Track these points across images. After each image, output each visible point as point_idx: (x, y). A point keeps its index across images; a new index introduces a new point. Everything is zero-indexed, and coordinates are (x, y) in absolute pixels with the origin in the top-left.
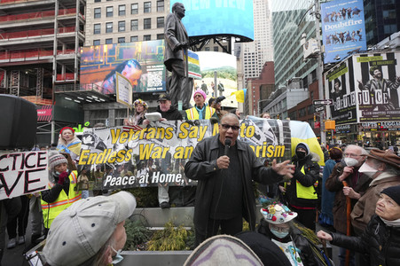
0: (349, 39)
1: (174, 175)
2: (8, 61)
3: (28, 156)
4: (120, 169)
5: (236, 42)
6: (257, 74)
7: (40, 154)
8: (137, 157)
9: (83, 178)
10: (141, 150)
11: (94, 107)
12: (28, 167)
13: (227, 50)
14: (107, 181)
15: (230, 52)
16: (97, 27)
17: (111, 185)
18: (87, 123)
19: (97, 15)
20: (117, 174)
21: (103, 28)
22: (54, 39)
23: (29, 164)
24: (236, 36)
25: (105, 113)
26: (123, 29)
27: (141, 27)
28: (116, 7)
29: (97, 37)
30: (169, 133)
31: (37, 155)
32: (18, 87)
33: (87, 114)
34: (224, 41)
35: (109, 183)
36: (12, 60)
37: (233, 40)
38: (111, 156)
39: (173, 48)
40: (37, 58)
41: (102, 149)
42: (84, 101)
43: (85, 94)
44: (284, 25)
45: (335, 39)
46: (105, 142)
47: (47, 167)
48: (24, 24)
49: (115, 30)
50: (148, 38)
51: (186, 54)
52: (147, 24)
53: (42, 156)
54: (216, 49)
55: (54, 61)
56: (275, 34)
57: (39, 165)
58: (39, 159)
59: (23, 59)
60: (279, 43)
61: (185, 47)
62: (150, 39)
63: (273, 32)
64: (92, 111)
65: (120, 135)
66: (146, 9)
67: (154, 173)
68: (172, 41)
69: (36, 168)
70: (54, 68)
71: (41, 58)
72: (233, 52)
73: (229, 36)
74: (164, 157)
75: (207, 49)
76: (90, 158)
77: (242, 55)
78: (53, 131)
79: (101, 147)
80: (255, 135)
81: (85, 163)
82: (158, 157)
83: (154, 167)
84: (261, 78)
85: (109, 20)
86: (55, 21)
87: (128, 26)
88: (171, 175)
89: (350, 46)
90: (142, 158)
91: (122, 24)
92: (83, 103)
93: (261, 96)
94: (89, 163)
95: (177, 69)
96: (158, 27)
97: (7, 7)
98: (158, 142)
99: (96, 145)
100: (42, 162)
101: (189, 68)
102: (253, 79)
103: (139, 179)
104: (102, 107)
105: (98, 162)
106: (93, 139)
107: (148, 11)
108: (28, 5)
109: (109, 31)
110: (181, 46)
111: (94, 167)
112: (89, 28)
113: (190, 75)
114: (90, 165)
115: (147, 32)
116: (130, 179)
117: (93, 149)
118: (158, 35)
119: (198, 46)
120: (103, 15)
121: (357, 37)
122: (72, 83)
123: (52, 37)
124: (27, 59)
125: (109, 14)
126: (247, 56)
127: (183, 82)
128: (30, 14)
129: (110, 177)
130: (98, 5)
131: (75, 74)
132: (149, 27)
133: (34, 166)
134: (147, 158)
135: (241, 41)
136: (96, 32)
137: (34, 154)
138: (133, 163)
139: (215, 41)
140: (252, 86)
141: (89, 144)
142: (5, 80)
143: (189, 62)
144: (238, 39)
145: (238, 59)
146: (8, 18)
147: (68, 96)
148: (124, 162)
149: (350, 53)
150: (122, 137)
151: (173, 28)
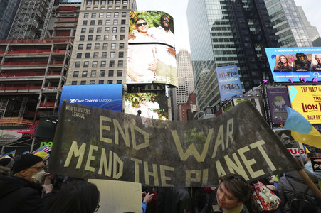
0: (233, 88)
2: (3, 91)
6: (186, 100)
16: (76, 73)
19: (77, 65)
21: (80, 74)
22: (44, 79)
27: (107, 75)
28: (91, 62)
29: (75, 79)
32: (5, 110)
36: (6, 91)
40: (27, 91)
45: (226, 87)
49: (89, 76)
55: (40, 94)
59: (16, 91)
66: (111, 65)
70: (40, 98)
71: (30, 91)
78: (33, 145)
84: (188, 103)
85: (85, 69)
86: (47, 68)
87: (98, 74)
89: (234, 92)
91: (94, 72)
96: (118, 75)
102: (182, 104)
109: (84, 76)
112: (70, 73)
115: (111, 78)
118: (118, 81)
120: (82, 66)
121: (237, 87)
122: (52, 109)
123: (43, 78)
124: (19, 91)
125: (86, 66)
126: (178, 88)
130: (78, 60)
131: (56, 103)
132: (112, 75)
136: (75, 76)
140: (182, 109)
147: (49, 119)
149: (232, 97)
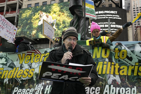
4: (24, 83)
8: (37, 75)
14: (15, 91)
20: (22, 87)
35: (15, 93)
38: (19, 73)
41: (12, 68)
46: (15, 63)
51: (84, 1)
54: (110, 6)
65: (25, 57)
67: (47, 86)
75: (104, 6)
76: (4, 74)
79: (12, 66)
80: (127, 57)
83: (48, 82)
94: (2, 78)
95: (77, 13)
99: (8, 64)
101: (86, 11)
103: (36, 91)
105: (9, 77)
106: (6, 61)
111: (6, 81)
113: (87, 16)
114: (4, 79)
116: (31, 91)
117: (6, 68)
123: (4, 4)
126: (136, 9)
127: (82, 21)
129: (17, 88)
138: (34, 79)
141: (3, 64)
143: (86, 7)
145: (128, 11)
148: (27, 78)
150: (26, 59)
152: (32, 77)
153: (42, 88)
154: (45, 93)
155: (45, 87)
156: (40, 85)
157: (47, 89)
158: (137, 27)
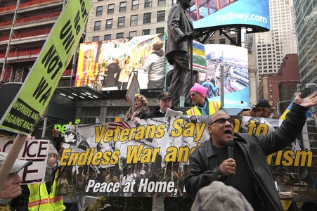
1: (165, 183)
2: (16, 58)
3: (31, 144)
4: (104, 173)
5: (248, 32)
6: (275, 69)
7: (42, 143)
8: (124, 161)
9: (63, 181)
10: (129, 153)
11: (86, 104)
12: (29, 155)
13: (236, 42)
14: (89, 186)
15: (239, 44)
16: (97, 24)
17: (94, 191)
18: (78, 121)
19: (99, 13)
20: (100, 179)
21: (103, 24)
23: (31, 153)
24: (247, 26)
25: (97, 110)
26: (122, 24)
27: (141, 22)
28: (117, 4)
29: (97, 33)
30: (161, 131)
31: (39, 144)
33: (79, 111)
34: (232, 33)
35: (91, 189)
36: (20, 58)
37: (243, 30)
38: (95, 158)
39: (176, 40)
41: (85, 148)
42: (78, 97)
43: (79, 90)
44: (310, 10)
46: (88, 141)
47: (46, 158)
48: (34, 25)
49: (115, 26)
50: (147, 32)
51: (190, 45)
52: (147, 18)
53: (43, 146)
54: (222, 42)
56: (299, 22)
57: (39, 155)
58: (41, 148)
60: (304, 31)
61: (189, 39)
62: (149, 34)
63: (295, 19)
64: (84, 109)
66: (147, 4)
67: (142, 180)
68: (176, 32)
69: (36, 158)
72: (243, 44)
73: (238, 27)
74: (153, 160)
75: (212, 42)
76: (71, 158)
77: (255, 48)
78: (45, 128)
79: (84, 146)
81: (65, 164)
82: (148, 161)
83: (143, 172)
84: (280, 73)
85: (110, 17)
87: (127, 22)
88: (161, 183)
90: (129, 161)
91: (121, 20)
92: (77, 99)
93: (280, 96)
94: (69, 164)
95: (179, 62)
96: (158, 21)
97: (23, 11)
98: (147, 143)
99: (78, 143)
100: (43, 152)
101: (194, 60)
102: (269, 75)
103: (123, 187)
104: (94, 104)
105: (80, 164)
106: (75, 138)
107: (148, 6)
108: (40, 8)
109: (108, 27)
110: (186, 36)
111: (75, 169)
112: (90, 26)
113: (195, 68)
114: (71, 167)
115: (147, 27)
116: (115, 186)
117: (75, 149)
118: (157, 29)
119: (202, 39)
120: (105, 13)
122: (69, 79)
124: (32, 56)
125: (110, 11)
126: (262, 48)
128: (41, 16)
129: (93, 181)
130: (100, 4)
131: (72, 70)
132: (149, 22)
133: (34, 155)
134: (135, 162)
135: (254, 32)
136: (97, 29)
137: (37, 142)
138: (120, 168)
139: (221, 33)
140: (268, 84)
141: (70, 143)
142: (11, 76)
143: (194, 54)
144: (250, 30)
145: (250, 52)
146: (22, 20)
147: (63, 92)
148: (109, 165)
150: (107, 135)
151: (178, 19)
152: (117, 165)
153: (134, 183)
154: (140, 190)
155: (138, 181)
156: (130, 177)
157: (141, 184)
158: (263, 76)
